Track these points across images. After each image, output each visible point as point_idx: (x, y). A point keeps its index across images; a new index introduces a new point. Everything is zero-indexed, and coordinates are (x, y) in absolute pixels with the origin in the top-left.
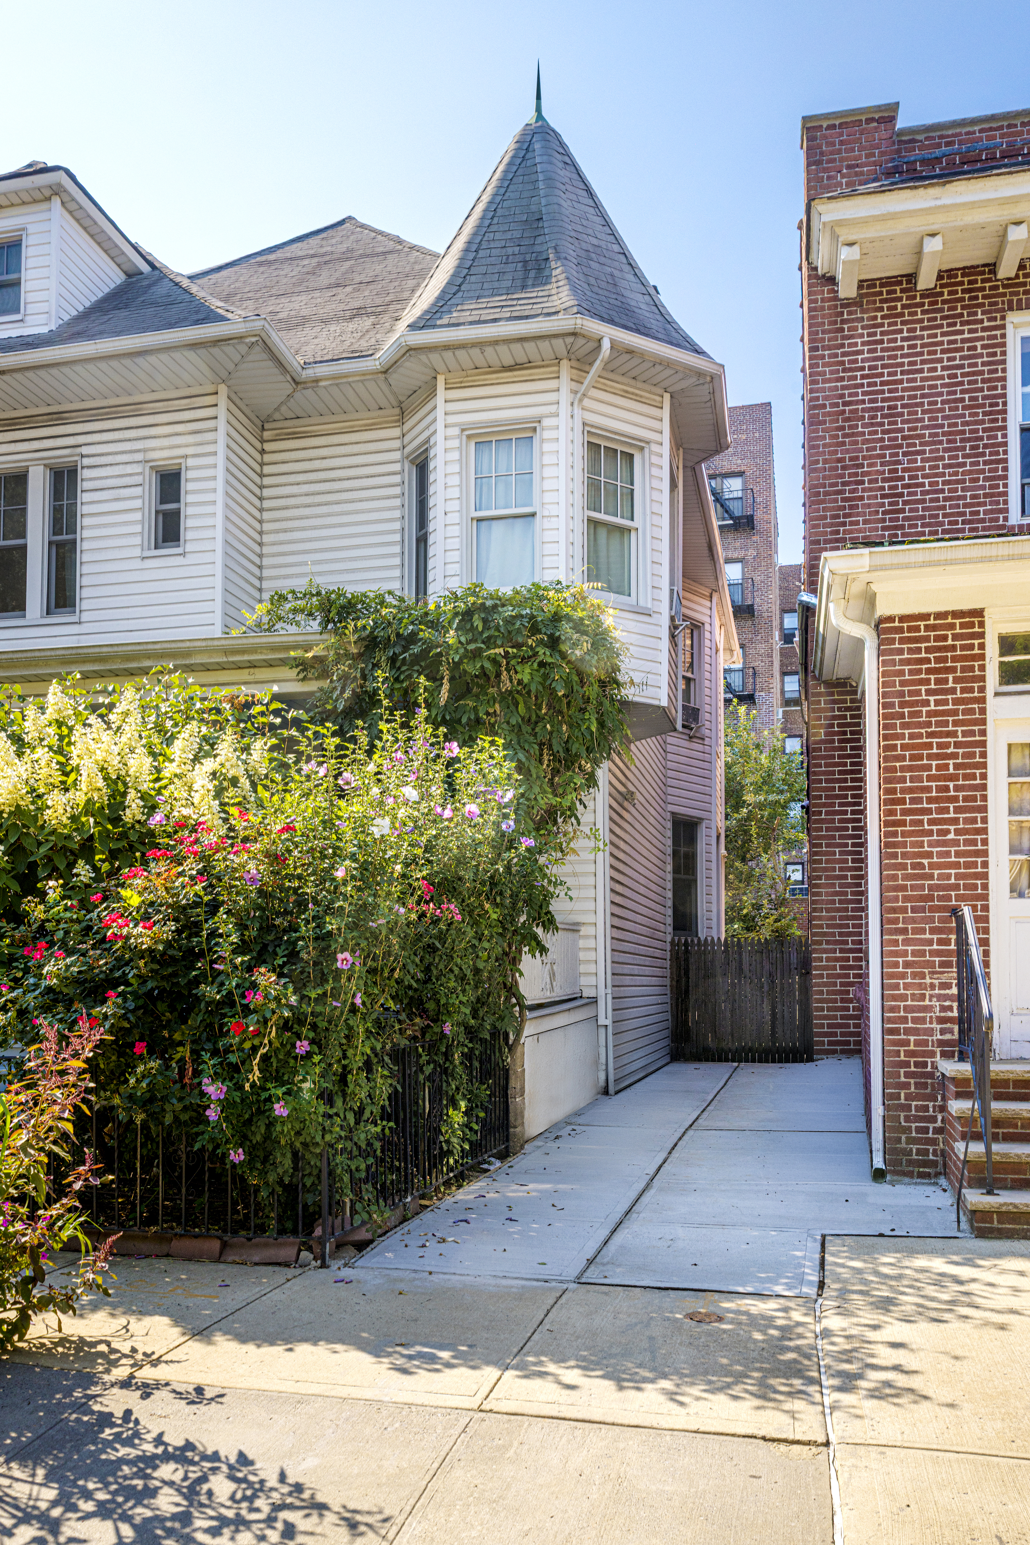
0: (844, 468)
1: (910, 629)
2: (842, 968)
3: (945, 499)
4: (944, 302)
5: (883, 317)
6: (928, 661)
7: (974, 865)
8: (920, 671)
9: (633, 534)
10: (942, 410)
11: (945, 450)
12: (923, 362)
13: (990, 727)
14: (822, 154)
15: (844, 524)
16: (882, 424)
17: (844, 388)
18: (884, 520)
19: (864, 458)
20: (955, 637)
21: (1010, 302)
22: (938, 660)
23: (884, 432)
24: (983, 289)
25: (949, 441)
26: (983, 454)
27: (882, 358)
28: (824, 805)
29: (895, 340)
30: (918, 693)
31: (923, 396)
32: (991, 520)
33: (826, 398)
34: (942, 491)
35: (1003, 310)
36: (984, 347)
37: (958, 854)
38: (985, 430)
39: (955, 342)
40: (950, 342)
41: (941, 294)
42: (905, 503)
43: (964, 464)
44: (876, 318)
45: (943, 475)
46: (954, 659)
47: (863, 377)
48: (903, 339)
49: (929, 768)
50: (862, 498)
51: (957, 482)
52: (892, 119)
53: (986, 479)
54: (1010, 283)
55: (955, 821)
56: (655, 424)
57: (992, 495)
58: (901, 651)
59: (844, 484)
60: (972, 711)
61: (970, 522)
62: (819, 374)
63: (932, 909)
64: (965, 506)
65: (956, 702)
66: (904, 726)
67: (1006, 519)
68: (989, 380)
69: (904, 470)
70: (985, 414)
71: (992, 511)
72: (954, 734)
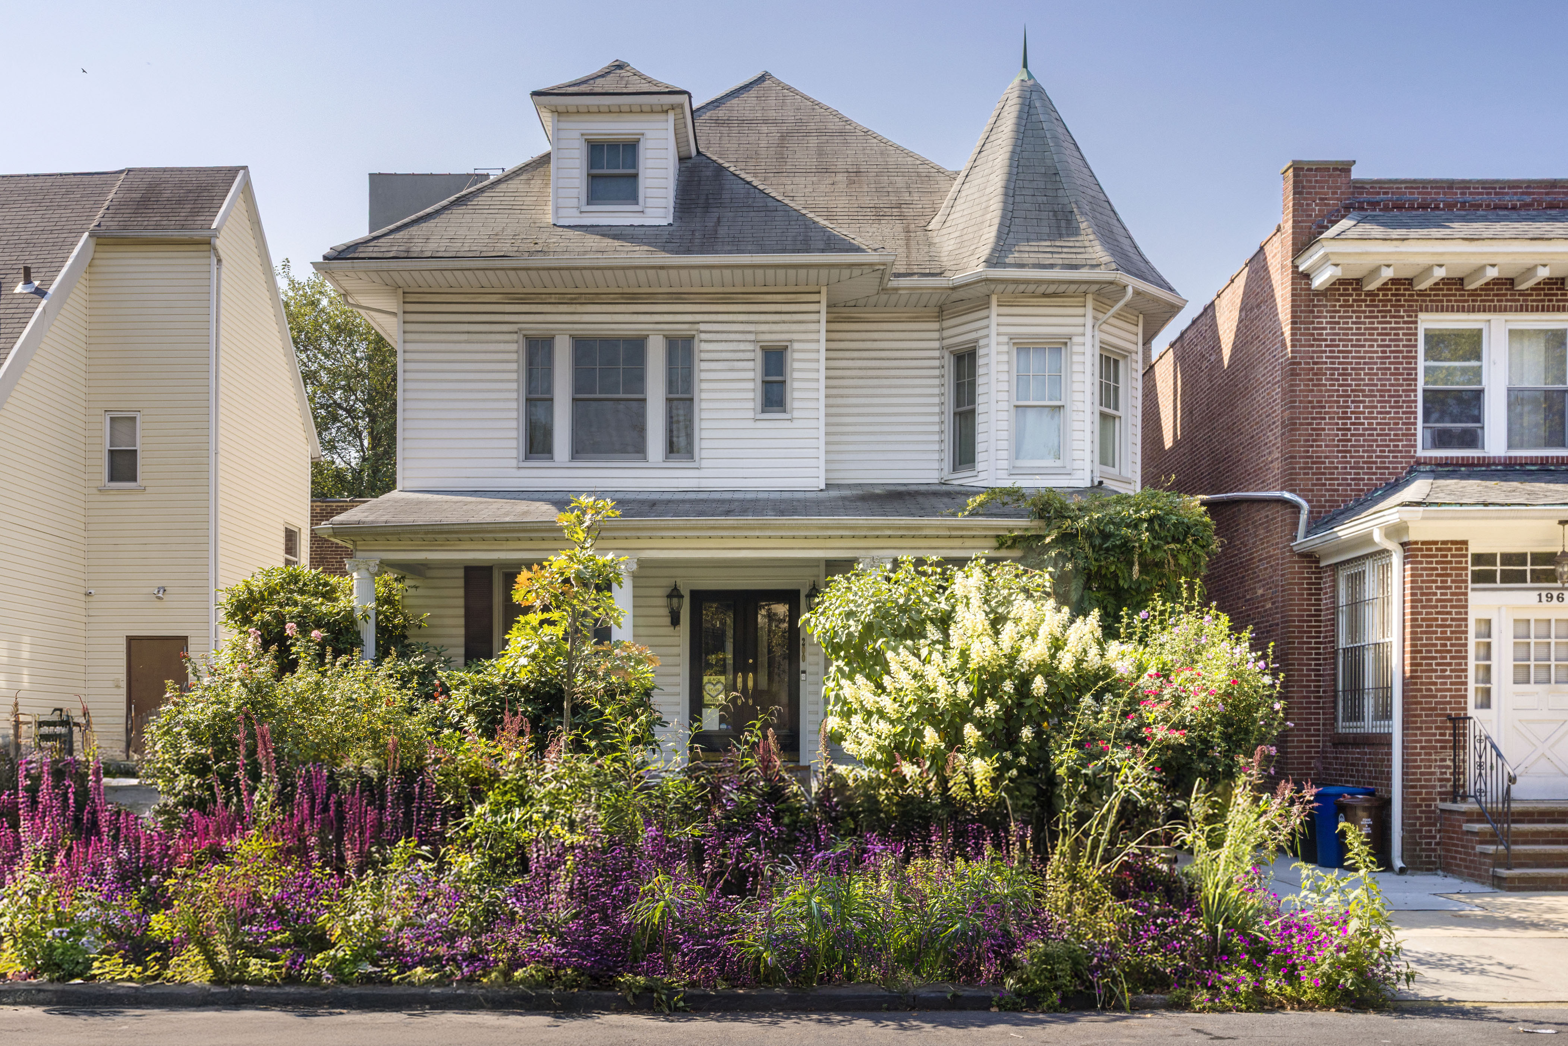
0: (1313, 407)
1: (1427, 549)
2: (1307, 747)
3: (1378, 435)
4: (1380, 301)
5: (1340, 306)
6: (1436, 569)
7: (1460, 690)
8: (1432, 575)
9: (1117, 421)
10: (1377, 374)
11: (1378, 402)
12: (1365, 340)
13: (1469, 610)
14: (1303, 187)
15: (1312, 446)
16: (1338, 380)
17: (1314, 352)
18: (1338, 446)
19: (1326, 402)
20: (1452, 556)
21: (1421, 306)
22: (1442, 569)
23: (1339, 385)
24: (1404, 295)
25: (1381, 396)
26: (1402, 407)
27: (1338, 334)
28: (1297, 637)
29: (1347, 323)
30: (1431, 588)
31: (1365, 363)
32: (1406, 452)
33: (1301, 358)
34: (1376, 429)
35: (1416, 311)
36: (1404, 334)
37: (1451, 684)
38: (1403, 391)
39: (1385, 329)
40: (1383, 329)
41: (1378, 295)
42: (1352, 435)
43: (1390, 413)
44: (1335, 306)
45: (1376, 418)
46: (1451, 569)
47: (1326, 346)
48: (1353, 323)
49: (1436, 633)
50: (1324, 429)
51: (1386, 424)
52: (1348, 171)
53: (1403, 424)
54: (1422, 294)
55: (1450, 664)
56: (1133, 338)
57: (1407, 435)
58: (1421, 563)
59: (1313, 418)
60: (1460, 600)
61: (1393, 452)
62: (1297, 340)
63: (1437, 715)
64: (1390, 440)
65: (1452, 594)
66: (1423, 607)
67: (1415, 452)
68: (1407, 357)
69: (1352, 413)
70: (1404, 380)
71: (1406, 446)
72: (1450, 613)
